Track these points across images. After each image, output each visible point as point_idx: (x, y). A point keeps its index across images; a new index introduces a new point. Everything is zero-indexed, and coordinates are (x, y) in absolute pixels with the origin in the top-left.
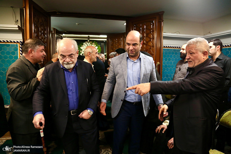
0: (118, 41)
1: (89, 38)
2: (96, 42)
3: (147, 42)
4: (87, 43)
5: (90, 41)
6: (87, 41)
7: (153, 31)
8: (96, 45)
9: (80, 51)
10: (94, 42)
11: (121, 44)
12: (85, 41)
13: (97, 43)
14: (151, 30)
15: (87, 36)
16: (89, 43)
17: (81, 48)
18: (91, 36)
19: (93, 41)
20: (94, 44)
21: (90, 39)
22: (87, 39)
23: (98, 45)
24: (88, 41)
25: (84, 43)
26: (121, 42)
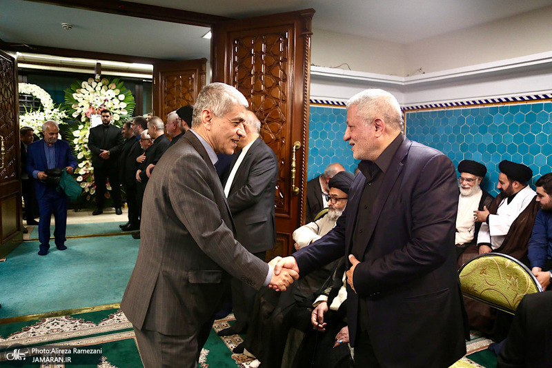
0: (183, 82)
1: (99, 68)
2: (120, 82)
3: (269, 89)
4: (94, 84)
5: (103, 77)
6: (93, 76)
7: (285, 60)
8: (120, 89)
9: (73, 106)
10: (115, 80)
11: (192, 90)
12: (86, 77)
13: (122, 84)
14: (278, 56)
15: (93, 62)
16: (100, 84)
17: (75, 98)
18: (104, 63)
19: (111, 78)
20: (114, 87)
21: (103, 73)
22: (93, 72)
23: (125, 89)
24: (98, 77)
25: (84, 84)
26: (192, 85)
